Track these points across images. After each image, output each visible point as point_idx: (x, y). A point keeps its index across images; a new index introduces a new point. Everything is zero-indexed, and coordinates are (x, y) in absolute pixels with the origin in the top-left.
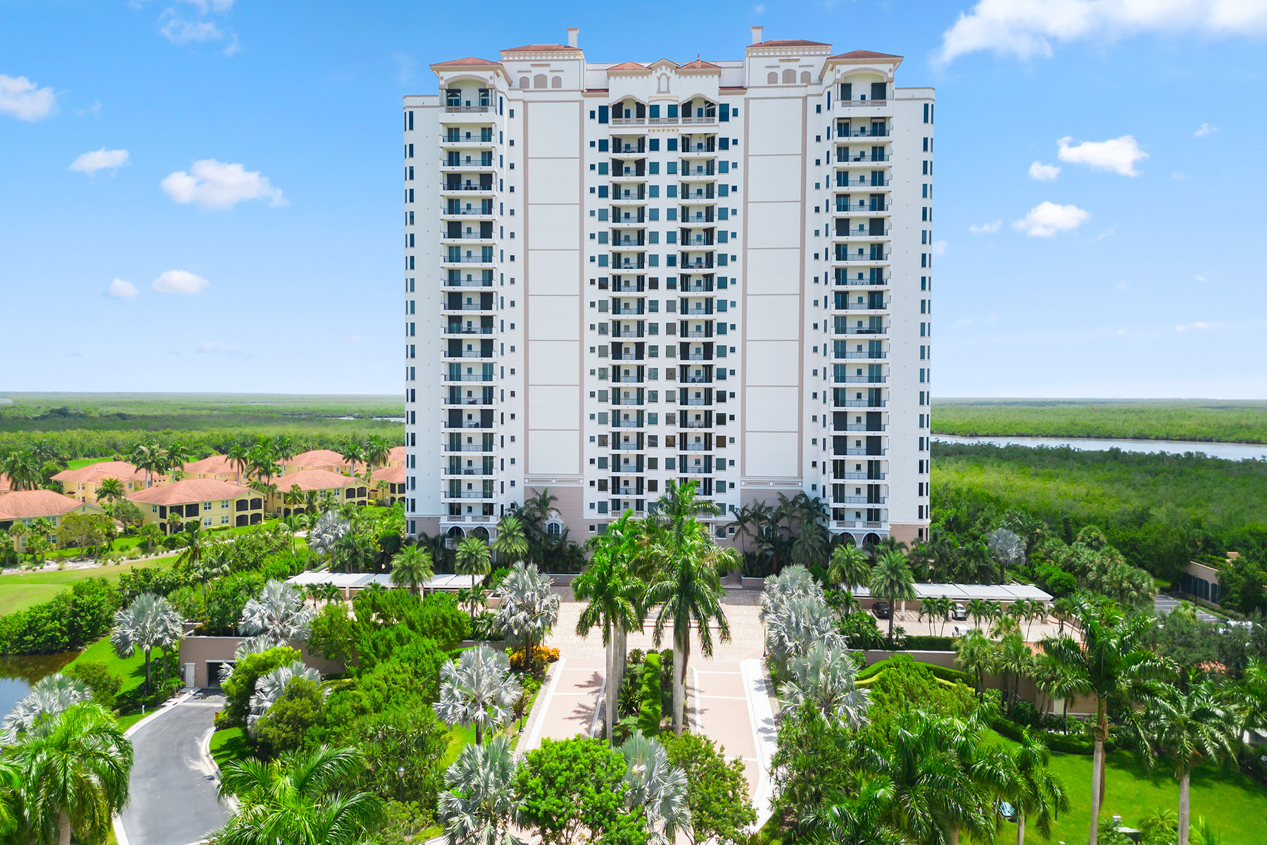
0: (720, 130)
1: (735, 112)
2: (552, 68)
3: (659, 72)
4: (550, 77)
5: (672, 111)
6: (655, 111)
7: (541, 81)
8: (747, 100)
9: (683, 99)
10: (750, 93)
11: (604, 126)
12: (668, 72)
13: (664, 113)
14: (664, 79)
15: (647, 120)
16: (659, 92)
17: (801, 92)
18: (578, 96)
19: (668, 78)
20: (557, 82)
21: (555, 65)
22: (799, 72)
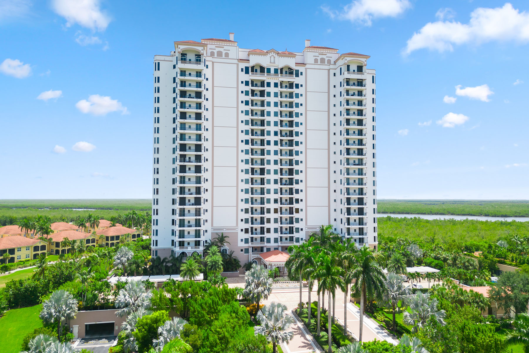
0: (295, 80)
1: (302, 74)
2: (224, 48)
3: (271, 55)
4: (224, 52)
5: (276, 71)
6: (269, 70)
7: (220, 54)
8: (306, 69)
9: (281, 66)
10: (307, 66)
11: (247, 75)
12: (274, 55)
13: (272, 71)
14: (272, 58)
15: (266, 74)
16: (271, 63)
17: (327, 67)
18: (236, 61)
19: (274, 57)
20: (227, 55)
21: (226, 48)
22: (326, 59)
